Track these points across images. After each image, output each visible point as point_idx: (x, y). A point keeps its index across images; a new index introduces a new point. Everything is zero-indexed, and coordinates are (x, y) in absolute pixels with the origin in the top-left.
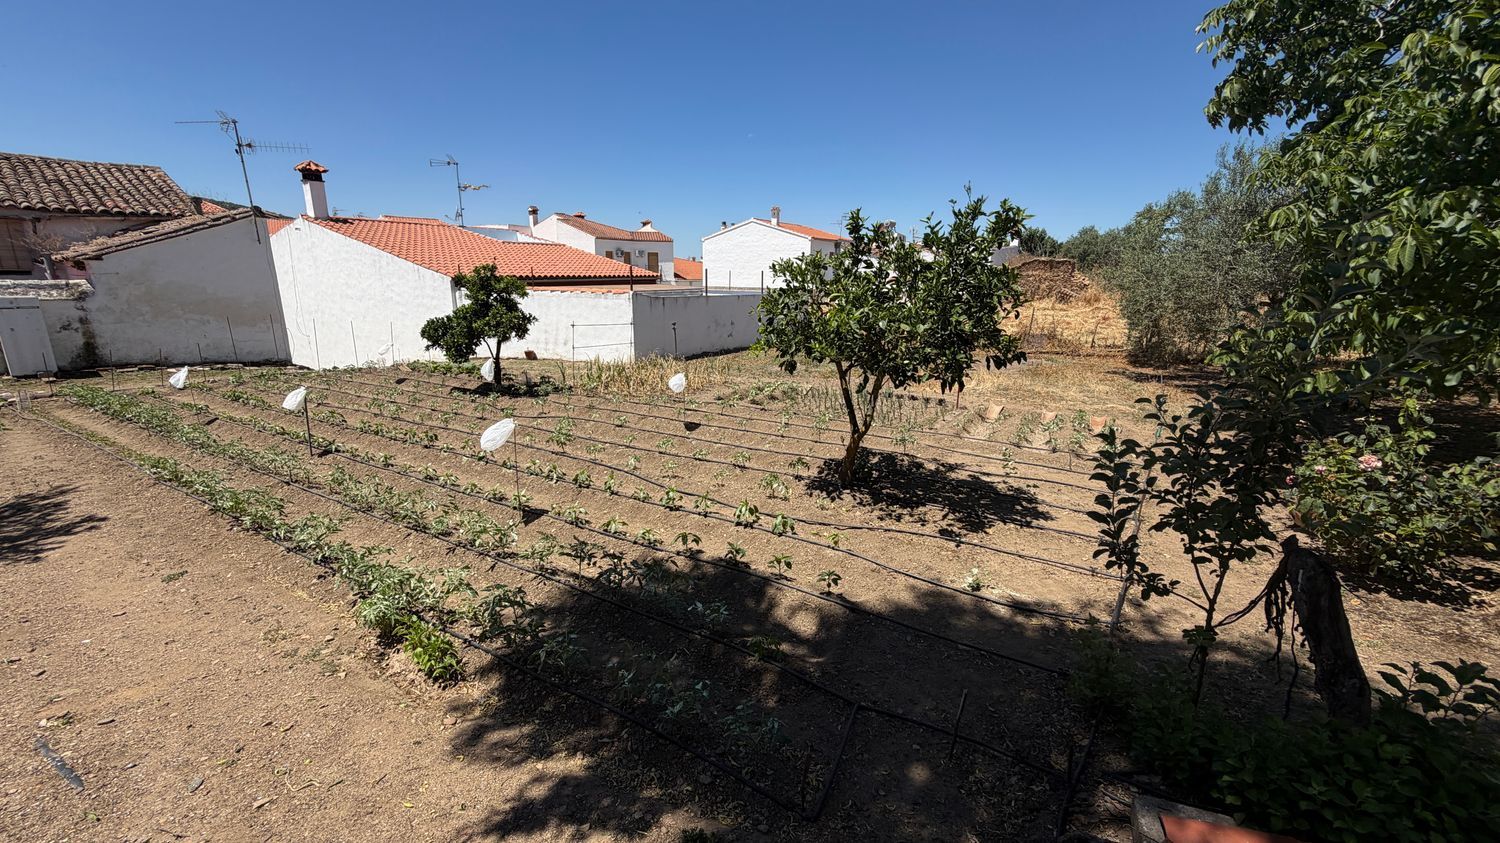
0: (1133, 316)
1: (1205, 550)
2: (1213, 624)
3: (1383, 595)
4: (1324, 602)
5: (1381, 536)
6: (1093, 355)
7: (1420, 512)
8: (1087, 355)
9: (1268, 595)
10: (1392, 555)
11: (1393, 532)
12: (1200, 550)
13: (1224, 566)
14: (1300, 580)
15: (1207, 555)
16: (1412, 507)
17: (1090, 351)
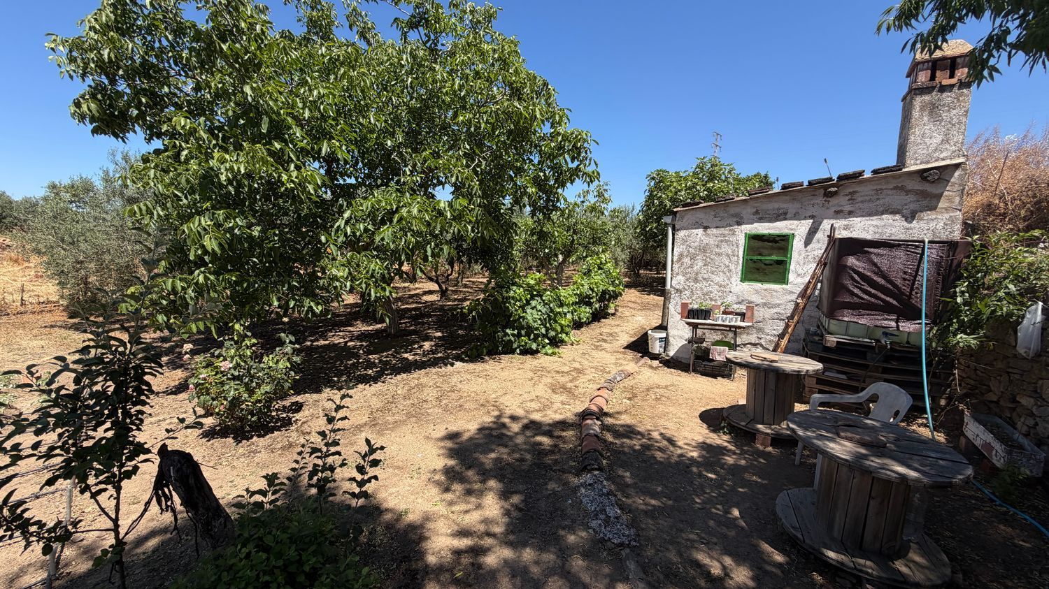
0: (61, 276)
1: (101, 482)
2: (121, 538)
3: (255, 438)
4: (192, 481)
5: (244, 406)
6: (26, 312)
7: (259, 386)
8: (18, 313)
9: (157, 494)
10: (253, 415)
11: (250, 401)
12: (96, 485)
13: (118, 489)
14: (172, 474)
15: (103, 486)
16: (254, 384)
17: (22, 309)
